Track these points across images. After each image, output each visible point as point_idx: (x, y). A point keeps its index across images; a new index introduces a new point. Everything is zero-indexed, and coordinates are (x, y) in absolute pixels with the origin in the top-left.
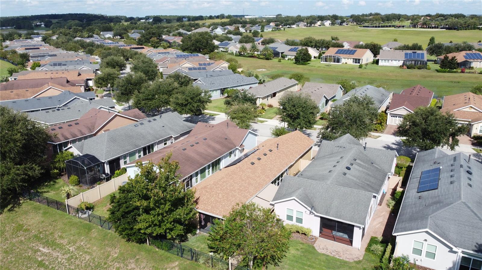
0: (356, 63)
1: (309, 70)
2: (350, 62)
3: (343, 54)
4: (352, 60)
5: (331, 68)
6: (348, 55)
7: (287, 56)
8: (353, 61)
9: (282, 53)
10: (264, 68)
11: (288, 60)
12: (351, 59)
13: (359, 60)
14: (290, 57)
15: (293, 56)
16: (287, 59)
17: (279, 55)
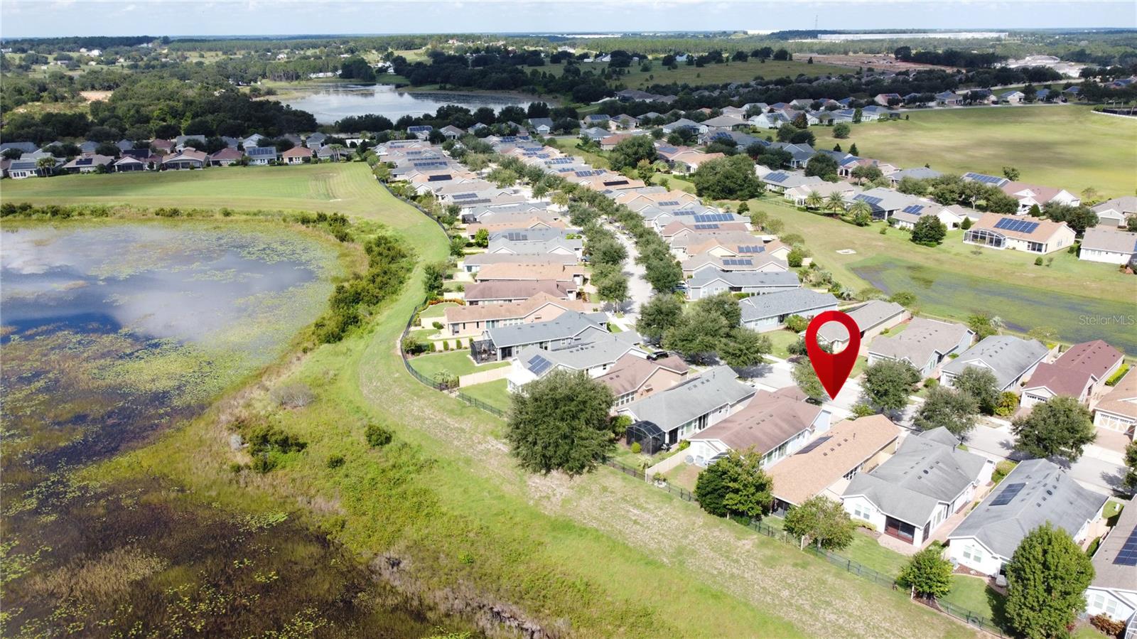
0: (1034, 249)
1: (937, 260)
2: (1023, 247)
3: (1010, 229)
4: (1027, 244)
5: (980, 260)
6: (1020, 233)
7: (898, 221)
8: (1029, 246)
9: (891, 212)
10: (852, 248)
11: (900, 229)
12: (1024, 241)
13: (1041, 245)
14: (904, 224)
15: (910, 223)
16: (898, 226)
17: (884, 215)
